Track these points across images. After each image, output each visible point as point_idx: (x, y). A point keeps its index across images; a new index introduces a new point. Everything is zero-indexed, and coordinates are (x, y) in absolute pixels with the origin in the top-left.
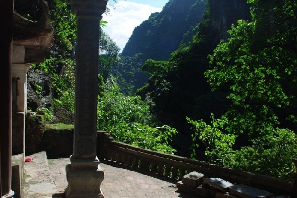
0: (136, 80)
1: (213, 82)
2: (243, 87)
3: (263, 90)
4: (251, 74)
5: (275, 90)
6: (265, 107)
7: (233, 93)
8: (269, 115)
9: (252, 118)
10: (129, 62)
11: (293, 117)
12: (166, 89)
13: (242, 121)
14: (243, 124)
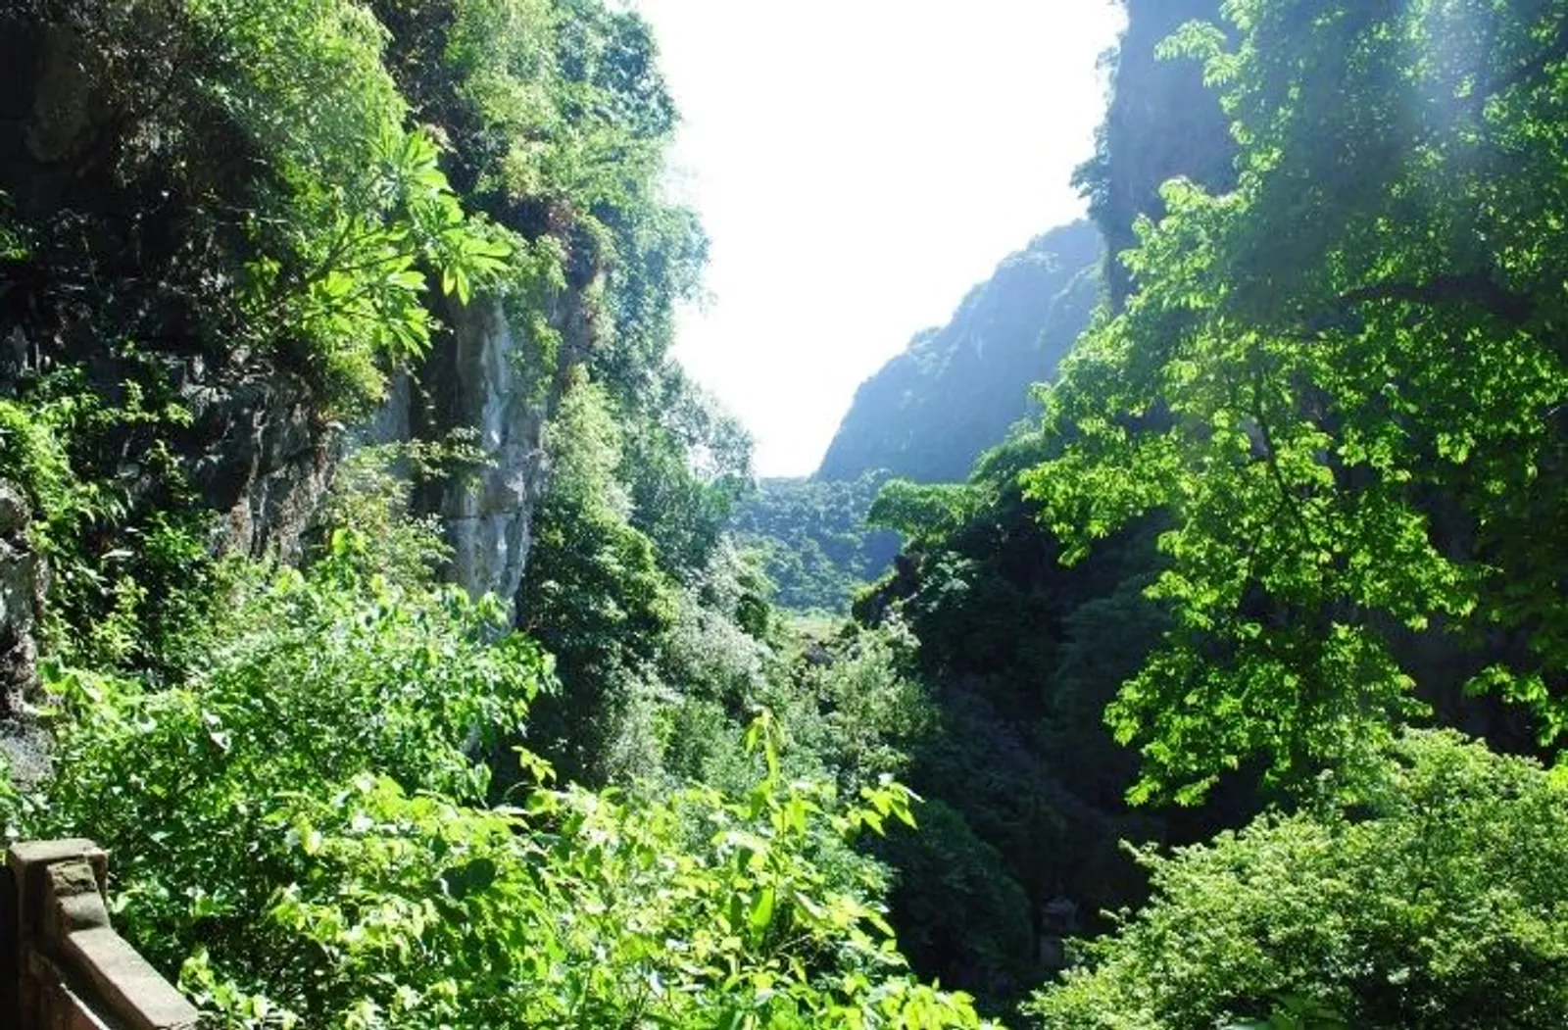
0: (868, 561)
1: (1071, 522)
2: (1223, 537)
3: (1329, 549)
4: (1261, 470)
5: (1389, 543)
6: (1342, 632)
7: (1177, 571)
8: (1367, 670)
9: (1282, 692)
10: (843, 501)
11: (1505, 677)
12: (959, 584)
13: (1227, 706)
14: (1233, 726)
